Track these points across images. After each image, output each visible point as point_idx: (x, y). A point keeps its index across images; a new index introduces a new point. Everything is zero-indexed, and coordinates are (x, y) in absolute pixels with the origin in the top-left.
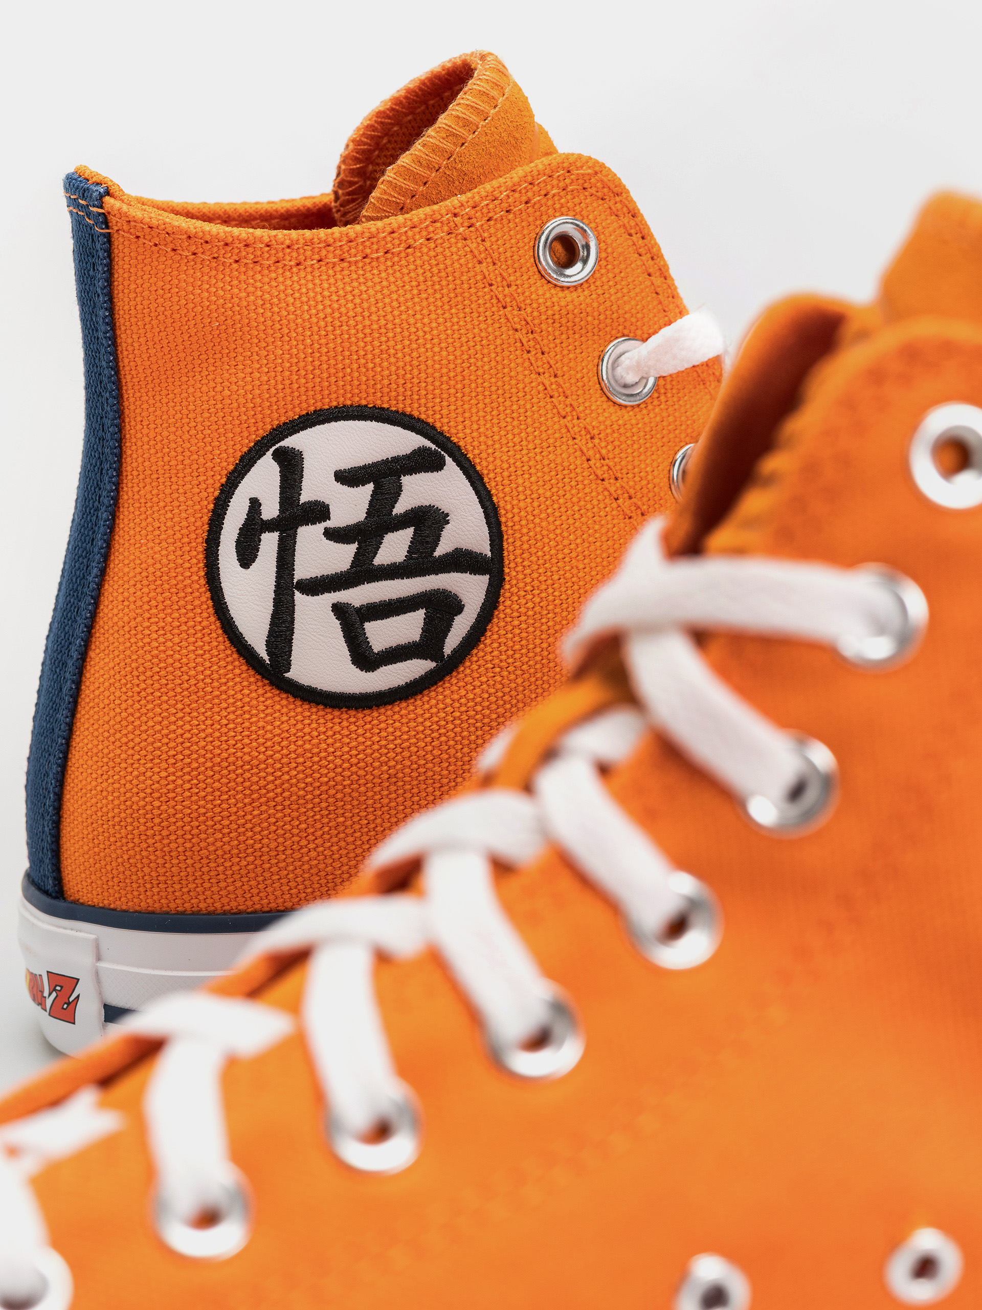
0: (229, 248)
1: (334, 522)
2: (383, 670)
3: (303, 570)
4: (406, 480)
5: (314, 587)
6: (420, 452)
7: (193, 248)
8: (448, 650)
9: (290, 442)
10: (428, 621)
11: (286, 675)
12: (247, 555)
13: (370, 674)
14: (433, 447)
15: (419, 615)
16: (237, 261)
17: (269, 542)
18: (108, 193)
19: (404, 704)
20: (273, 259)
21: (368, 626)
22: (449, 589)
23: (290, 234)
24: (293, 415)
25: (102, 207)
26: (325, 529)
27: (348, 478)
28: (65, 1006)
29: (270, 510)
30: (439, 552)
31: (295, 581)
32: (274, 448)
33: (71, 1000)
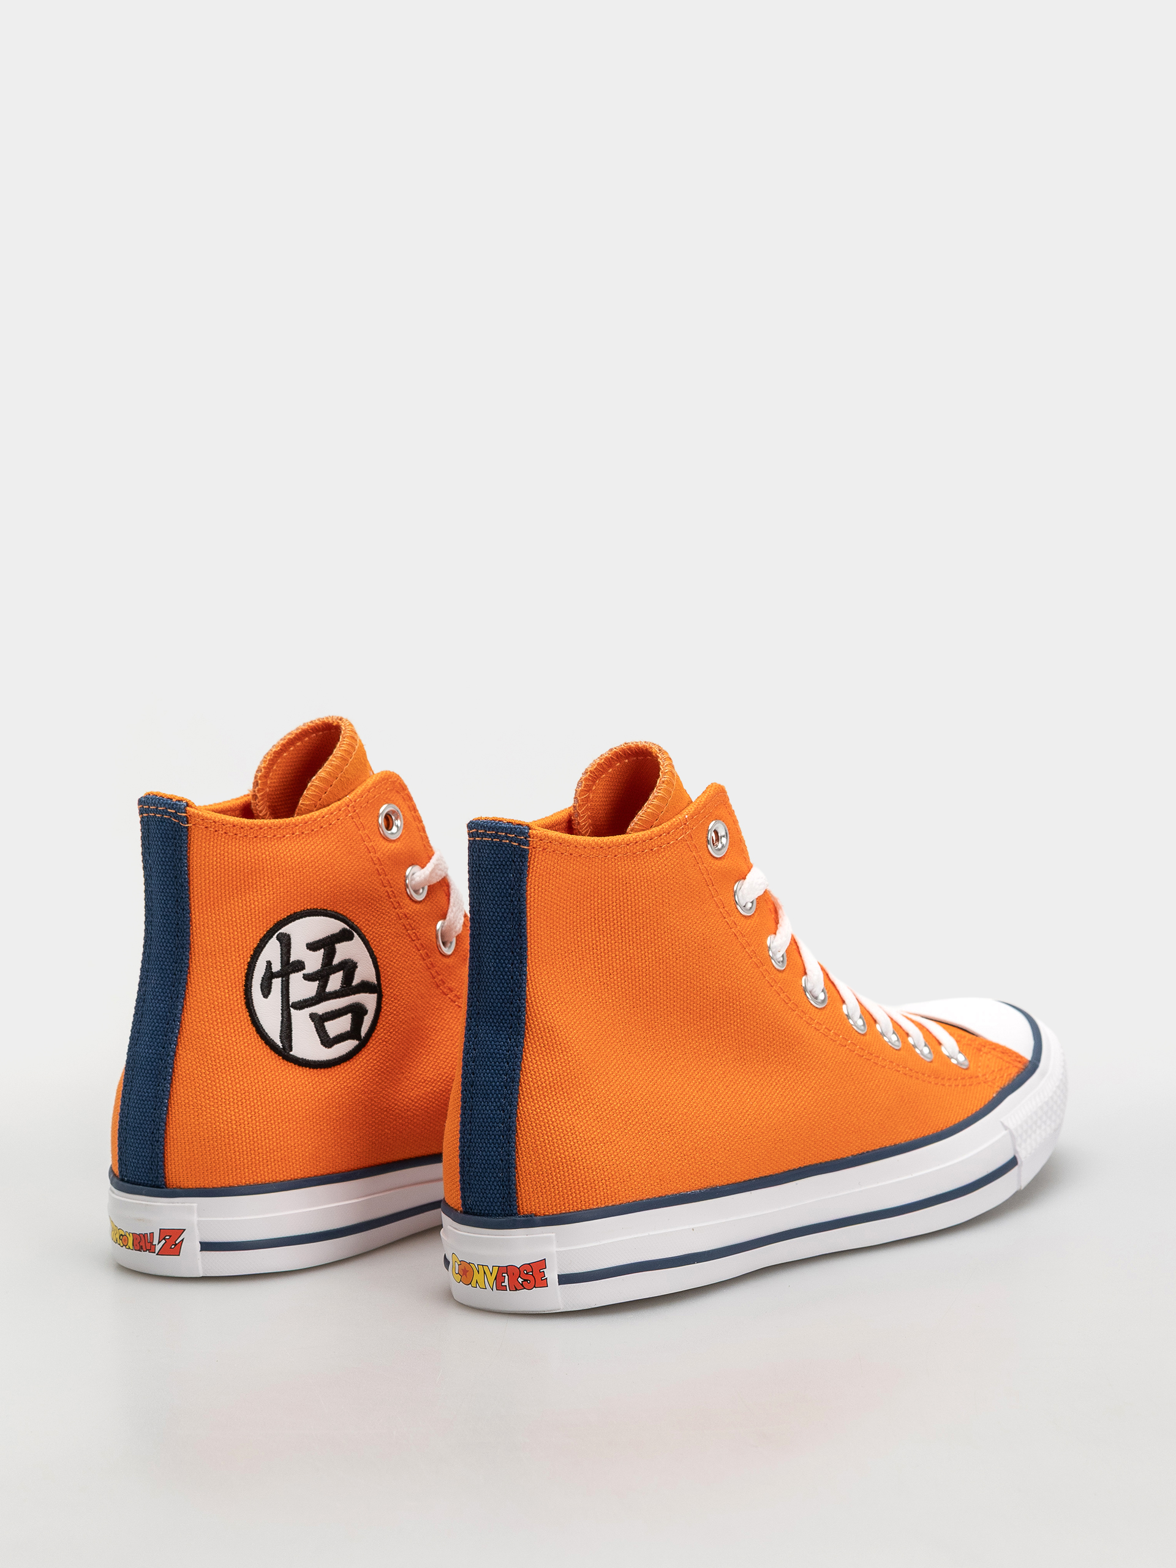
0: (252, 830)
1: (307, 971)
2: (336, 1046)
3: (294, 998)
4: (338, 946)
5: (301, 1005)
6: (344, 931)
7: (235, 832)
8: (363, 1034)
9: (283, 930)
10: (353, 1020)
11: (291, 1053)
12: (266, 991)
13: (330, 1049)
14: (348, 928)
15: (349, 1017)
16: (256, 837)
17: (277, 983)
18: (188, 805)
19: (345, 1064)
20: (272, 835)
21: (326, 1024)
22: (361, 1002)
23: (279, 822)
24: (284, 916)
25: (186, 813)
26: (303, 974)
27: (312, 947)
28: (173, 1247)
29: (276, 967)
30: (355, 983)
31: (290, 1003)
32: (277, 934)
33: (177, 1242)
